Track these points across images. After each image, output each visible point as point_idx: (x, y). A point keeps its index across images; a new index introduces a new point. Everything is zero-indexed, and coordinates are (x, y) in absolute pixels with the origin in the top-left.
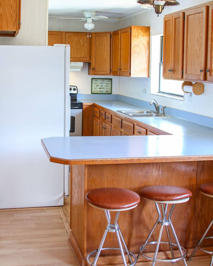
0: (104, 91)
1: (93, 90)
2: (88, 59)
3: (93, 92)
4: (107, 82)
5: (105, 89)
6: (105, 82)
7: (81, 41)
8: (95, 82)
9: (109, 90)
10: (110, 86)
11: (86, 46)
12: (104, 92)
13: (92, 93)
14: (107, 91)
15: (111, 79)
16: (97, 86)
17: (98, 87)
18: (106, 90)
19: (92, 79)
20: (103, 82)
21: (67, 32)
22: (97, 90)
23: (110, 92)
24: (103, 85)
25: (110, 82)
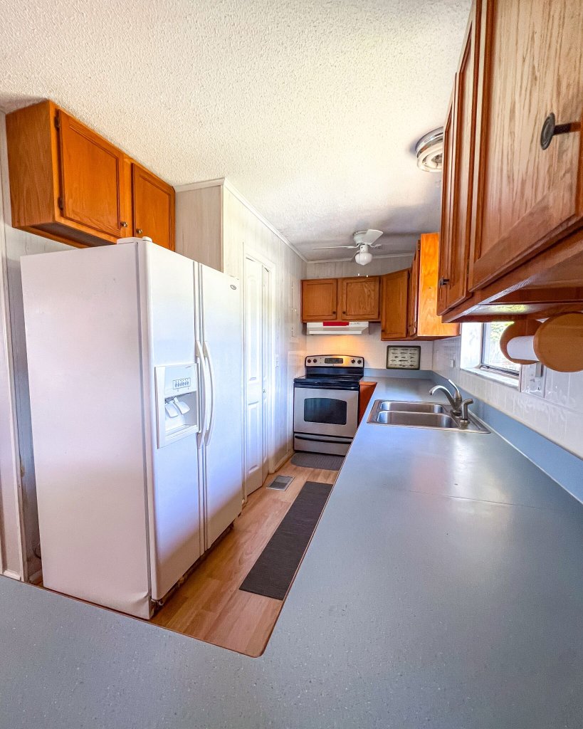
0: (407, 364)
1: (390, 363)
2: (375, 316)
3: (389, 366)
4: (412, 352)
5: (409, 361)
6: (409, 352)
7: (366, 290)
8: (392, 351)
9: (416, 364)
10: (416, 357)
11: (373, 295)
12: (406, 367)
13: (388, 368)
14: (412, 365)
15: (419, 347)
16: (396, 357)
17: (397, 359)
18: (410, 363)
19: (389, 347)
20: (405, 351)
21: (344, 279)
22: (397, 363)
23: (417, 367)
24: (405, 355)
25: (417, 352)
